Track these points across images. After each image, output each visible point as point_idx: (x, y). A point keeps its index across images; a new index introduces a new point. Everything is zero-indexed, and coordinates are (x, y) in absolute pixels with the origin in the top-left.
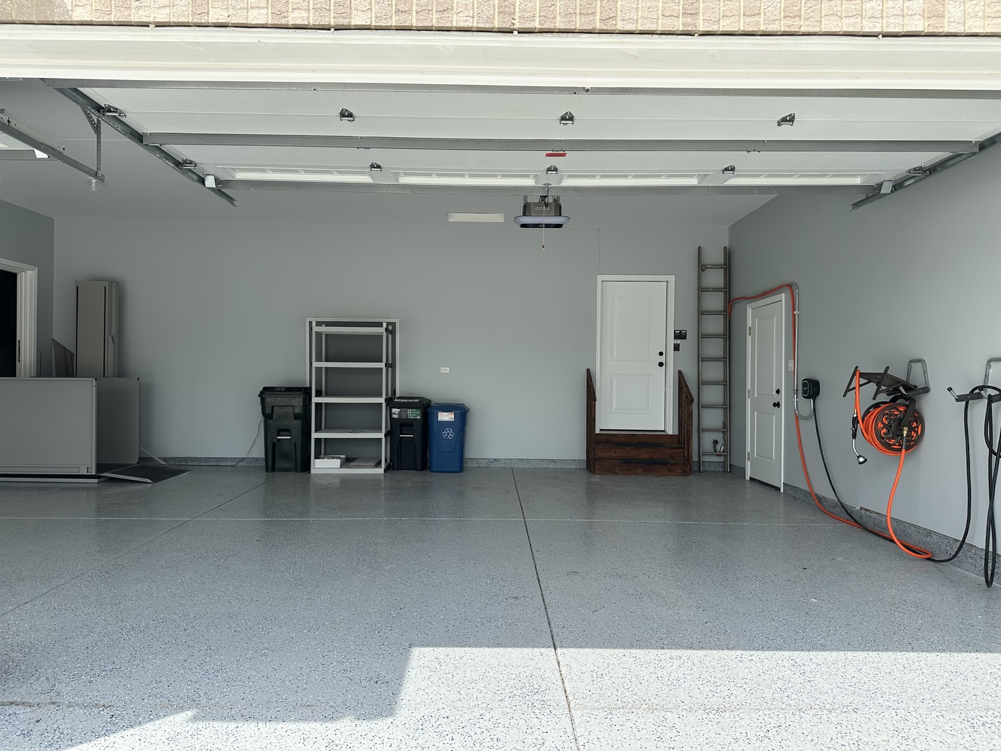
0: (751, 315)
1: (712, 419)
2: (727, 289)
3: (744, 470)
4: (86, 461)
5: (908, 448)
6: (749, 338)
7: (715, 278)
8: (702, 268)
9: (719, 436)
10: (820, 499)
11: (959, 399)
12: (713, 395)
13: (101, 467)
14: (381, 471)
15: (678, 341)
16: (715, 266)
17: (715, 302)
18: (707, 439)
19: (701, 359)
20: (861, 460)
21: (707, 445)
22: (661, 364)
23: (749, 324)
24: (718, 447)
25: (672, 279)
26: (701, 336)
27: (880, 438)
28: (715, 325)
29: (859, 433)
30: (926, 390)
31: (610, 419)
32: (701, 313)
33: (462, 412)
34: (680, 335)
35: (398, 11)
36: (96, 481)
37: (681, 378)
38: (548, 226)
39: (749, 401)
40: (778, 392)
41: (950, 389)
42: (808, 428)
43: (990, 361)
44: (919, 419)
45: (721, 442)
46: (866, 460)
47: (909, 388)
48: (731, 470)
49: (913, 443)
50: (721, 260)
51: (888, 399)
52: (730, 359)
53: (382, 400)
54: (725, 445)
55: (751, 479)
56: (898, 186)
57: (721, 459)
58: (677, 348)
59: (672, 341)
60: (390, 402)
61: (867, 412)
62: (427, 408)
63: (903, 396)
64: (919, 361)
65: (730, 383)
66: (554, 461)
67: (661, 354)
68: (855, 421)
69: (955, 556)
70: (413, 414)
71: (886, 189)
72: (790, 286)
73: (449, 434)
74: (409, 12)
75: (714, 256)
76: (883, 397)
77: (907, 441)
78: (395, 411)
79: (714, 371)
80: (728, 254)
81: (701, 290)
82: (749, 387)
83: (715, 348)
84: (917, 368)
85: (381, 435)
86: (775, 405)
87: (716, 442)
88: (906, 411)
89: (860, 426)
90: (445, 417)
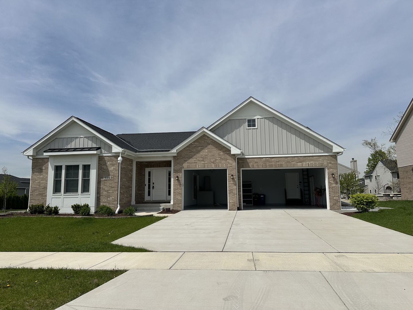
0: (311, 179)
2: (308, 175)
3: (311, 204)
4: (212, 203)
6: (311, 183)
7: (305, 173)
9: (308, 199)
12: (306, 192)
14: (252, 205)
17: (306, 177)
18: (306, 199)
19: (304, 186)
20: (317, 198)
21: (306, 201)
22: (297, 187)
23: (310, 181)
25: (298, 173)
26: (304, 182)
27: (318, 195)
28: (306, 181)
31: (289, 197)
32: (304, 179)
33: (264, 195)
34: (300, 182)
36: (213, 206)
37: (301, 190)
39: (311, 193)
40: (313, 190)
48: (311, 205)
50: (306, 170)
53: (252, 194)
55: (313, 205)
58: (300, 184)
60: (253, 194)
61: (317, 192)
62: (259, 195)
64: (322, 186)
70: (257, 196)
73: (263, 199)
79: (306, 188)
81: (303, 175)
83: (306, 184)
85: (252, 199)
87: (308, 200)
88: (320, 191)
90: (262, 196)
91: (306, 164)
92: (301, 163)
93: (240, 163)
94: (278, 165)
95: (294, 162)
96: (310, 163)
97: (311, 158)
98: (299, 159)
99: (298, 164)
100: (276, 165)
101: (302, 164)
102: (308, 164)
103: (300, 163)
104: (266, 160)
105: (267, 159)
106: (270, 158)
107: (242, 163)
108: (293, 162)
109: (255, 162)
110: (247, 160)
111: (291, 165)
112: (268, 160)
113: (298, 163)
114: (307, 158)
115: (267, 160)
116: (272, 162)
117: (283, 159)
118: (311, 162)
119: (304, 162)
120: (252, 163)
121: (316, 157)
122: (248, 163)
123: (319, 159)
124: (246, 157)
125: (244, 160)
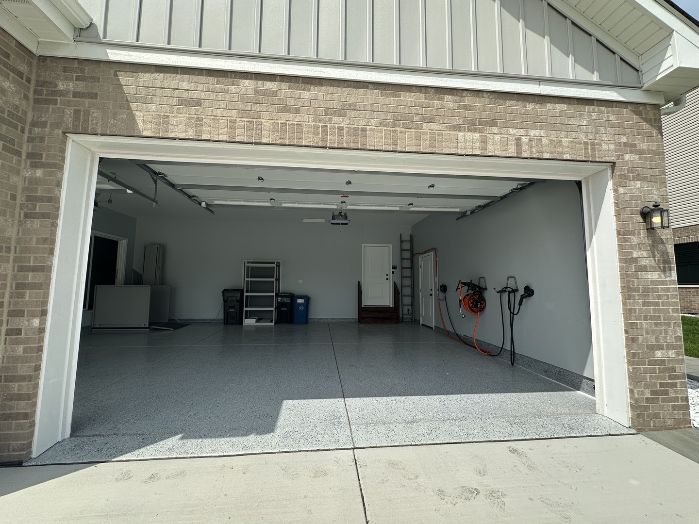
0: (421, 260)
1: (407, 301)
2: (411, 250)
3: (419, 321)
4: (144, 321)
5: (480, 311)
6: (420, 269)
7: (407, 246)
8: (402, 242)
9: (410, 308)
10: (448, 332)
11: (498, 292)
12: (407, 291)
13: (150, 324)
14: (273, 324)
15: (394, 270)
16: (407, 241)
17: (407, 255)
18: (406, 309)
19: (403, 277)
20: (463, 316)
21: (405, 312)
22: (387, 279)
23: (420, 264)
24: (409, 312)
25: (391, 246)
26: (402, 268)
27: (470, 307)
28: (407, 264)
29: (462, 305)
30: (486, 289)
31: (368, 302)
32: (402, 259)
33: (307, 299)
34: (394, 268)
35: (280, 138)
36: (148, 330)
37: (395, 284)
38: (342, 224)
39: (421, 293)
40: (431, 290)
41: (494, 288)
42: (443, 303)
43: (508, 278)
44: (484, 300)
45: (411, 310)
46: (465, 316)
47: (480, 288)
48: (415, 321)
49: (482, 310)
50: (408, 239)
51: (472, 292)
52: (413, 277)
53: (274, 294)
54: (412, 311)
55: (422, 324)
56: (472, 212)
57: (411, 317)
58: (393, 272)
59: (391, 270)
60: (277, 295)
61: (465, 297)
62: (293, 297)
63: (477, 291)
64: (483, 278)
65: (414, 287)
66: (345, 319)
67: (387, 275)
68: (460, 301)
69: (499, 353)
70: (287, 300)
71: (468, 213)
72: (435, 249)
73: (301, 308)
74: (285, 139)
75: (406, 237)
76: (470, 292)
77: (480, 309)
78: (279, 298)
79: (407, 282)
80: (411, 237)
81: (402, 250)
82: (420, 288)
83: (407, 273)
84: (482, 280)
85: (273, 309)
86: (430, 295)
87: (408, 310)
88: (479, 297)
89: (462, 303)
90: (300, 301)
91: (505, 144)
92: (474, 131)
93: (62, 94)
94: (340, 135)
95: (434, 126)
96: (525, 140)
97: (531, 106)
98: (466, 107)
99: (461, 135)
100: (325, 132)
101: (484, 141)
102: (518, 140)
103: (469, 130)
104: (257, 92)
105: (270, 86)
106: (284, 85)
107: (76, 95)
108: (432, 120)
109: (182, 102)
110: (124, 79)
111: (418, 138)
112: (274, 93)
113: (459, 128)
114: (509, 104)
115: (265, 93)
116: (297, 111)
117: (372, 96)
118: (532, 133)
119: (495, 130)
120: (153, 107)
121: (559, 106)
122: (124, 103)
123: (573, 117)
124: (115, 55)
125: (96, 79)
